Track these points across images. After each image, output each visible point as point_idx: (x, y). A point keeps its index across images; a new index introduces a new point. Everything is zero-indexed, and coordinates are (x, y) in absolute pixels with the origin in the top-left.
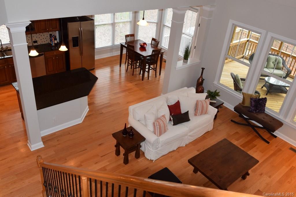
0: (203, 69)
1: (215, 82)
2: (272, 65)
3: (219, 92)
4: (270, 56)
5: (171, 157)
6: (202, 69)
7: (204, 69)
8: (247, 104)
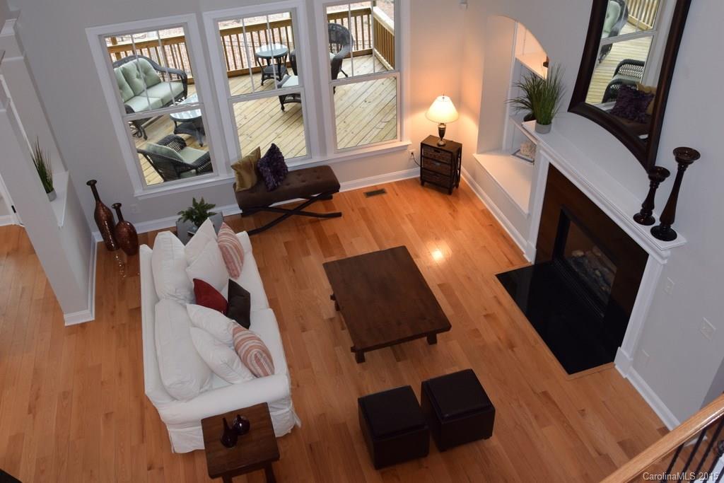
0: (92, 184)
1: (138, 192)
2: (140, 83)
3: (203, 200)
4: (123, 66)
5: (298, 386)
6: (90, 187)
7: (95, 182)
8: (250, 181)
